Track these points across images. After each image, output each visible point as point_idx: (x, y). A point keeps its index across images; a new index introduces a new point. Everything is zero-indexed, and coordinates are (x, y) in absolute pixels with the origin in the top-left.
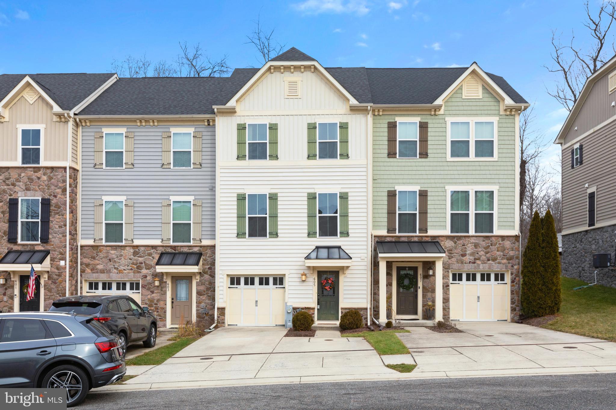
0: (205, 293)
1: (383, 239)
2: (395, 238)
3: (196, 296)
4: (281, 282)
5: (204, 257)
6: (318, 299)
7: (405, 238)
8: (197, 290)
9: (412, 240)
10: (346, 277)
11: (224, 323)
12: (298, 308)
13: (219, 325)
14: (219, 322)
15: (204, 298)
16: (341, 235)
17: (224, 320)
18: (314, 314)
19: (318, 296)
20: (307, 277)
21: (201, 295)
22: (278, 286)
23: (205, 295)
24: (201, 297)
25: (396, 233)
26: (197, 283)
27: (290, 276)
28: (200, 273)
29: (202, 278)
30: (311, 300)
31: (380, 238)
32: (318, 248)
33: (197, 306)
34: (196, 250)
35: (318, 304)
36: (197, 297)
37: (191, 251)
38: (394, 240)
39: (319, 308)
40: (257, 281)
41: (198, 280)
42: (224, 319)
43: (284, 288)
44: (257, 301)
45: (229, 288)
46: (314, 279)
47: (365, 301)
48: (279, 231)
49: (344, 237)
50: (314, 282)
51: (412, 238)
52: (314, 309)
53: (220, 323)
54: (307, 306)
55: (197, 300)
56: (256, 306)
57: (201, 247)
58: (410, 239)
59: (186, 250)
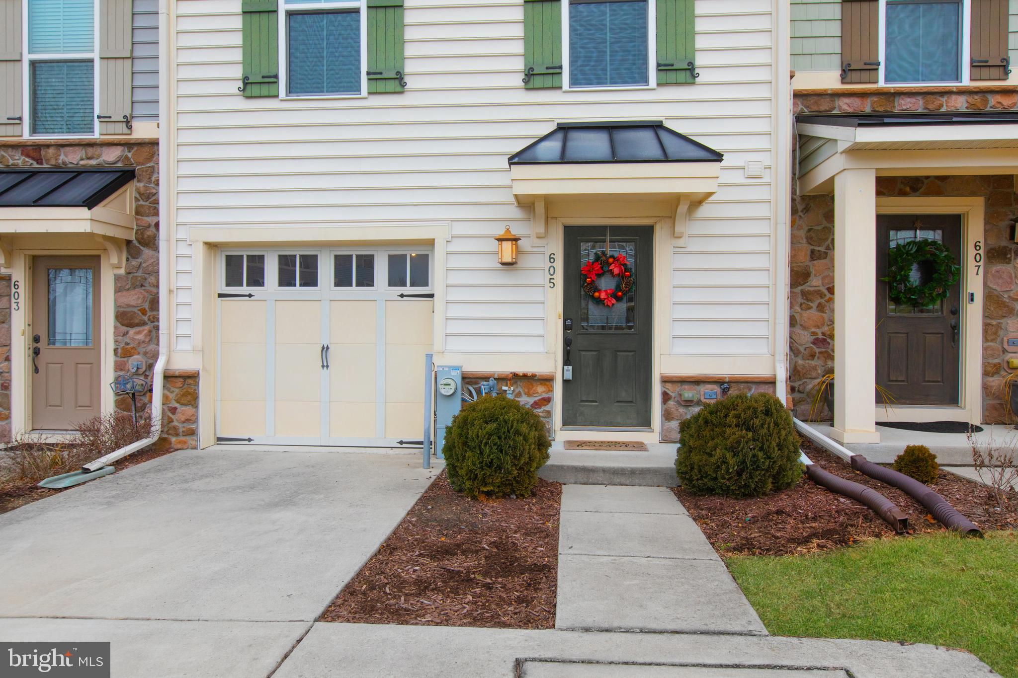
0: (146, 318)
1: (824, 105)
2: (875, 99)
3: (115, 327)
4: (421, 276)
5: (141, 185)
6: (567, 342)
7: (913, 100)
8: (117, 306)
9: (943, 109)
10: (680, 250)
11: (193, 433)
12: (486, 378)
13: (173, 439)
14: (175, 428)
15: (140, 337)
16: (663, 74)
17: (196, 421)
18: (548, 400)
19: (566, 328)
20: (523, 253)
21: (131, 325)
22: (408, 290)
23: (145, 324)
24: (132, 331)
25: (876, 82)
26: (117, 278)
27: (452, 248)
28: (129, 242)
29: (134, 263)
30: (536, 346)
31: (812, 100)
32: (565, 129)
33: (119, 367)
34: (110, 156)
35: (566, 362)
36: (116, 334)
37: (93, 162)
38: (868, 110)
39: (569, 376)
40: (326, 270)
41: (122, 271)
42: (193, 419)
43: (431, 296)
44: (325, 349)
45: (220, 296)
46: (551, 259)
47: (762, 348)
48: (409, 67)
49: (677, 84)
50: (552, 271)
51: (944, 100)
52: (548, 380)
53: (177, 435)
54: (520, 369)
55: (116, 341)
56: (325, 366)
57: (129, 145)
58: (937, 103)
59: (73, 158)
